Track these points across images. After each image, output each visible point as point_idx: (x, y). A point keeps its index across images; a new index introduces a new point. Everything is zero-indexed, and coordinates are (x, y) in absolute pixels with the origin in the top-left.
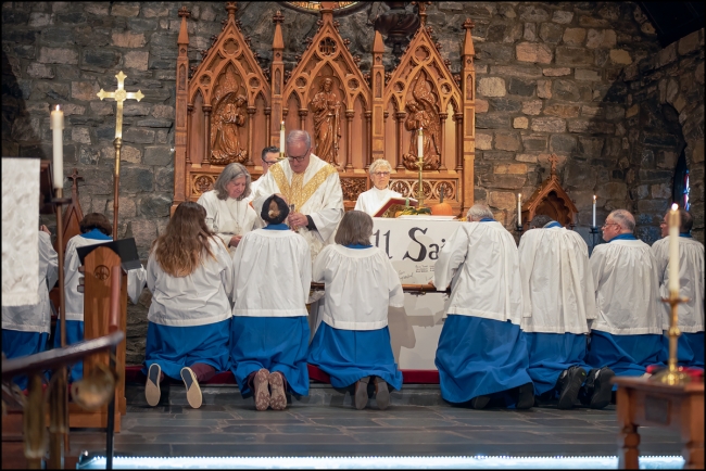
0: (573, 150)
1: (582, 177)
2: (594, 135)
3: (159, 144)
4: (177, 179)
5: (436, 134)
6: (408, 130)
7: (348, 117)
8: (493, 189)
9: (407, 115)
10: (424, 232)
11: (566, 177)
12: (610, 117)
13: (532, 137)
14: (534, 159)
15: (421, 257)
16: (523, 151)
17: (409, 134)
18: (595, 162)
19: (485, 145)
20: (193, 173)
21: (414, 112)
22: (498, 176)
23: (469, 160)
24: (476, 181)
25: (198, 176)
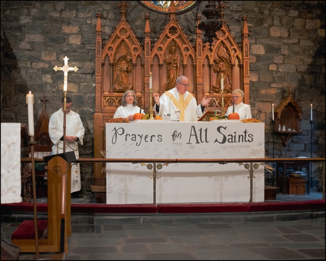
0: (300, 81)
1: (304, 95)
2: (311, 73)
3: (87, 82)
4: (97, 100)
5: (230, 74)
6: (215, 72)
7: (184, 67)
8: (259, 101)
9: (214, 64)
10: (225, 128)
11: (297, 95)
12: (318, 63)
13: (279, 74)
14: (280, 86)
15: (224, 141)
16: (274, 82)
17: (215, 74)
18: (311, 86)
19: (255, 79)
20: (105, 97)
21: (218, 63)
22: (261, 95)
23: (247, 87)
24: (250, 97)
25: (108, 98)
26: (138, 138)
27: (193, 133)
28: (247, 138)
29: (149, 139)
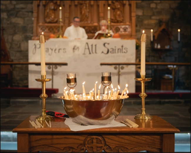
1: (175, 23)
2: (180, 9)
3: (29, 17)
7: (91, 6)
10: (108, 44)
11: (170, 24)
13: (157, 10)
14: (158, 18)
16: (154, 15)
18: (180, 18)
19: (140, 13)
20: (40, 26)
22: (145, 24)
23: (134, 19)
24: (136, 26)
25: (42, 27)
26: (50, 50)
27: (87, 47)
28: (124, 50)
29: (57, 51)
